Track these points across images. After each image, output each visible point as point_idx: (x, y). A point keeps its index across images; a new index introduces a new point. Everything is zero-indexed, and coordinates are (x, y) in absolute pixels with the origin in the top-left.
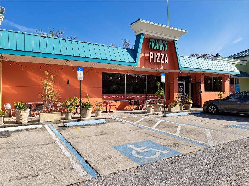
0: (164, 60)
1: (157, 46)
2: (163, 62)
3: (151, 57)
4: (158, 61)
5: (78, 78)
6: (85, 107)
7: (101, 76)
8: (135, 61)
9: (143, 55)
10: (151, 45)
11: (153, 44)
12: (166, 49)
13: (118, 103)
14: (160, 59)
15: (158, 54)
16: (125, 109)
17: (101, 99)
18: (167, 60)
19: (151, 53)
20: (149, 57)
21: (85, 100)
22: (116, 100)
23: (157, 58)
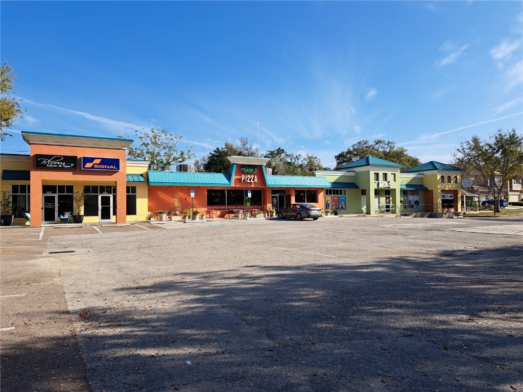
0: (254, 180)
1: (247, 171)
2: (253, 181)
3: (243, 179)
4: (249, 181)
5: (191, 197)
6: (195, 214)
7: (206, 193)
8: (230, 182)
9: (237, 177)
10: (243, 170)
11: (245, 169)
12: (255, 172)
13: (219, 213)
14: (250, 180)
15: (249, 176)
16: (225, 216)
17: (206, 209)
18: (256, 180)
19: (243, 176)
20: (241, 178)
21: (195, 210)
22: (216, 210)
23: (247, 179)
